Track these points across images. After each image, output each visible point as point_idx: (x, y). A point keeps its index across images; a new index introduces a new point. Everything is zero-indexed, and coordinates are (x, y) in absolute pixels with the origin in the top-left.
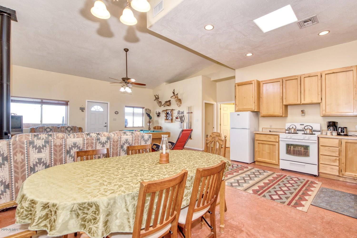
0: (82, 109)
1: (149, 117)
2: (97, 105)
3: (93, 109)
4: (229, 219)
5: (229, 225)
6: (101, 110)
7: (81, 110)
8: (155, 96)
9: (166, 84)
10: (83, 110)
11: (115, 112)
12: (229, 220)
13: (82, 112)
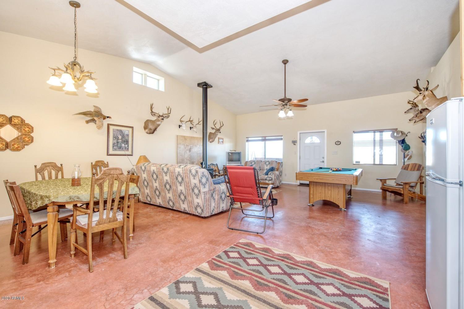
1: (402, 146)
7: (293, 144)
10: (295, 144)
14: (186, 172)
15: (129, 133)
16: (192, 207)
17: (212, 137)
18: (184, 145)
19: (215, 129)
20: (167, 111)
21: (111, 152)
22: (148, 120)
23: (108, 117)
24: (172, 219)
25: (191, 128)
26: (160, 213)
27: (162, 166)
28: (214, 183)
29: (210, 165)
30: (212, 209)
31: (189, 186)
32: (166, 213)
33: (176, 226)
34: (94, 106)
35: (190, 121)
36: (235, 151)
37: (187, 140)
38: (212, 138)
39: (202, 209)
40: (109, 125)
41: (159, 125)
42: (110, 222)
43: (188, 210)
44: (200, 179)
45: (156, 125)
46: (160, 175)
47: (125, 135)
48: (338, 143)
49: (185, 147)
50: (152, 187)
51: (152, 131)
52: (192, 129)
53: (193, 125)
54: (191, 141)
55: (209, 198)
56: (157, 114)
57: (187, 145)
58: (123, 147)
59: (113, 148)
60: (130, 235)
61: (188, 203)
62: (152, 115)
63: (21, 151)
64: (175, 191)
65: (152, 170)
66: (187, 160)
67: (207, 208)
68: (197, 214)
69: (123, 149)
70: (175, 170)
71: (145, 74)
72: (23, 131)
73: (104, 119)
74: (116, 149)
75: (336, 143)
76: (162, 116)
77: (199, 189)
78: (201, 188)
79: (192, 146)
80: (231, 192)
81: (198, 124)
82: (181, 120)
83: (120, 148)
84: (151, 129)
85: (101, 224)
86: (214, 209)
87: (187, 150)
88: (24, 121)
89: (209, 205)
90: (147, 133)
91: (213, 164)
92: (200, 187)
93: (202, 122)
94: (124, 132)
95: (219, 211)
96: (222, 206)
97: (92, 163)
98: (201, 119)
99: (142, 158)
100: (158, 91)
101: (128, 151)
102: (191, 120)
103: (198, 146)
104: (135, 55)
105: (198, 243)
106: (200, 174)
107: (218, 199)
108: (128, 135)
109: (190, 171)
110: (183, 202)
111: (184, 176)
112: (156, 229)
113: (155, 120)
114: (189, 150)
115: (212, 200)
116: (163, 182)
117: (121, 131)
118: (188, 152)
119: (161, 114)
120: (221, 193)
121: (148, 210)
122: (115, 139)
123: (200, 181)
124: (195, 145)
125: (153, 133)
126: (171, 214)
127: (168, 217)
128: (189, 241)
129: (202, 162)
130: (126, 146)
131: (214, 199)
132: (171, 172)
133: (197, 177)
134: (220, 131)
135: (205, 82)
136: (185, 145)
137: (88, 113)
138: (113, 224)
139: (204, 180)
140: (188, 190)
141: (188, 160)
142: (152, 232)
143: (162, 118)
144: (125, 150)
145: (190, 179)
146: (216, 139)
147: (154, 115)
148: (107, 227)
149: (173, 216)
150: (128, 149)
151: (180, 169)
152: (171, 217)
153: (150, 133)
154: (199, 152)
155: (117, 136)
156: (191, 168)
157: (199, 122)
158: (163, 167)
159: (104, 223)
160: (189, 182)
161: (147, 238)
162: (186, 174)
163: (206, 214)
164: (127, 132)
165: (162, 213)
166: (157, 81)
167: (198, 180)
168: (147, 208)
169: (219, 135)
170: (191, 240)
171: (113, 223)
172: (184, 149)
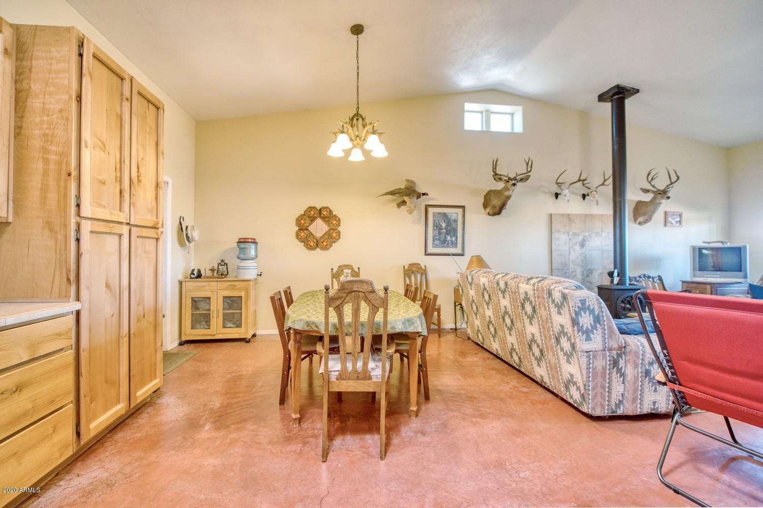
4: (303, 449)
5: (296, 440)
12: (302, 447)
14: (540, 296)
15: (457, 216)
16: (557, 378)
17: (643, 212)
18: (568, 234)
19: (654, 192)
20: (525, 168)
21: (431, 250)
22: (491, 191)
23: (424, 194)
24: (509, 394)
25: (584, 196)
26: (494, 372)
27: (497, 277)
28: (619, 329)
29: (640, 277)
30: (614, 401)
31: (549, 328)
32: (504, 374)
33: (511, 415)
34: (407, 180)
35: (579, 180)
36: (722, 242)
37: (574, 223)
38: (644, 214)
39: (583, 394)
40: (427, 207)
41: (509, 197)
42: (358, 379)
43: (547, 381)
44: (574, 316)
45: (504, 198)
46: (494, 295)
47: (451, 221)
49: (571, 237)
50: (483, 317)
51: (498, 209)
52: (587, 197)
53: (589, 188)
54: (585, 223)
55: (604, 369)
56: (504, 176)
57: (573, 233)
58: (449, 241)
59: (433, 244)
60: (411, 409)
61: (547, 367)
62: (496, 181)
63: (330, 250)
64: (521, 334)
65: (481, 284)
66: (574, 265)
67: (596, 393)
68: (571, 401)
69: (448, 244)
70: (518, 287)
71: (487, 111)
72: (331, 225)
73: (418, 197)
74: (437, 245)
76: (515, 179)
77: (573, 341)
78: (578, 340)
79: (587, 234)
80: (673, 374)
81: (603, 184)
82: (558, 181)
83: (444, 243)
84: (495, 207)
85: (343, 379)
86: (621, 402)
87: (576, 244)
88: (332, 212)
89: (603, 387)
90: (489, 215)
91: (649, 277)
92: (574, 336)
93: (611, 180)
94: (449, 216)
95: (639, 410)
96: (653, 398)
97: (404, 267)
98: (609, 172)
99: (474, 259)
100: (512, 135)
101: (457, 248)
102: (581, 178)
103: (604, 234)
104: (466, 81)
105: (544, 495)
106: (574, 303)
107: (636, 378)
108: (456, 221)
109: (550, 294)
110: (538, 362)
111: (537, 303)
112: (468, 409)
113: (502, 189)
114: (580, 244)
115: (614, 375)
116: (500, 309)
117: (445, 215)
118: (578, 247)
119: (512, 176)
120: (647, 362)
121: (475, 359)
122: (436, 229)
123: (575, 322)
124: (596, 233)
125: (499, 213)
126: (513, 382)
127: (506, 388)
128: (522, 475)
129: (613, 270)
130: (454, 239)
131: (623, 375)
132: (512, 292)
133: (567, 309)
134: (669, 195)
135: (618, 86)
136: (571, 233)
137: (397, 191)
138: (364, 384)
139: (586, 320)
140: (548, 338)
141: (578, 264)
142: (456, 413)
143: (513, 182)
144: (452, 246)
145: (550, 312)
146: (659, 215)
147: (500, 179)
148: (353, 386)
149: (515, 387)
150: (456, 243)
151: (528, 286)
152: (511, 389)
153: (494, 214)
154: (605, 248)
155: (439, 224)
156: (552, 287)
157: (605, 181)
158: (499, 278)
159: (349, 379)
160: (547, 319)
161: (440, 424)
162: (541, 299)
163: (593, 409)
164: (455, 215)
165: (498, 373)
166: (509, 117)
167: (568, 317)
168: (476, 354)
169: (665, 206)
170: (528, 473)
171: (363, 382)
172: (568, 242)
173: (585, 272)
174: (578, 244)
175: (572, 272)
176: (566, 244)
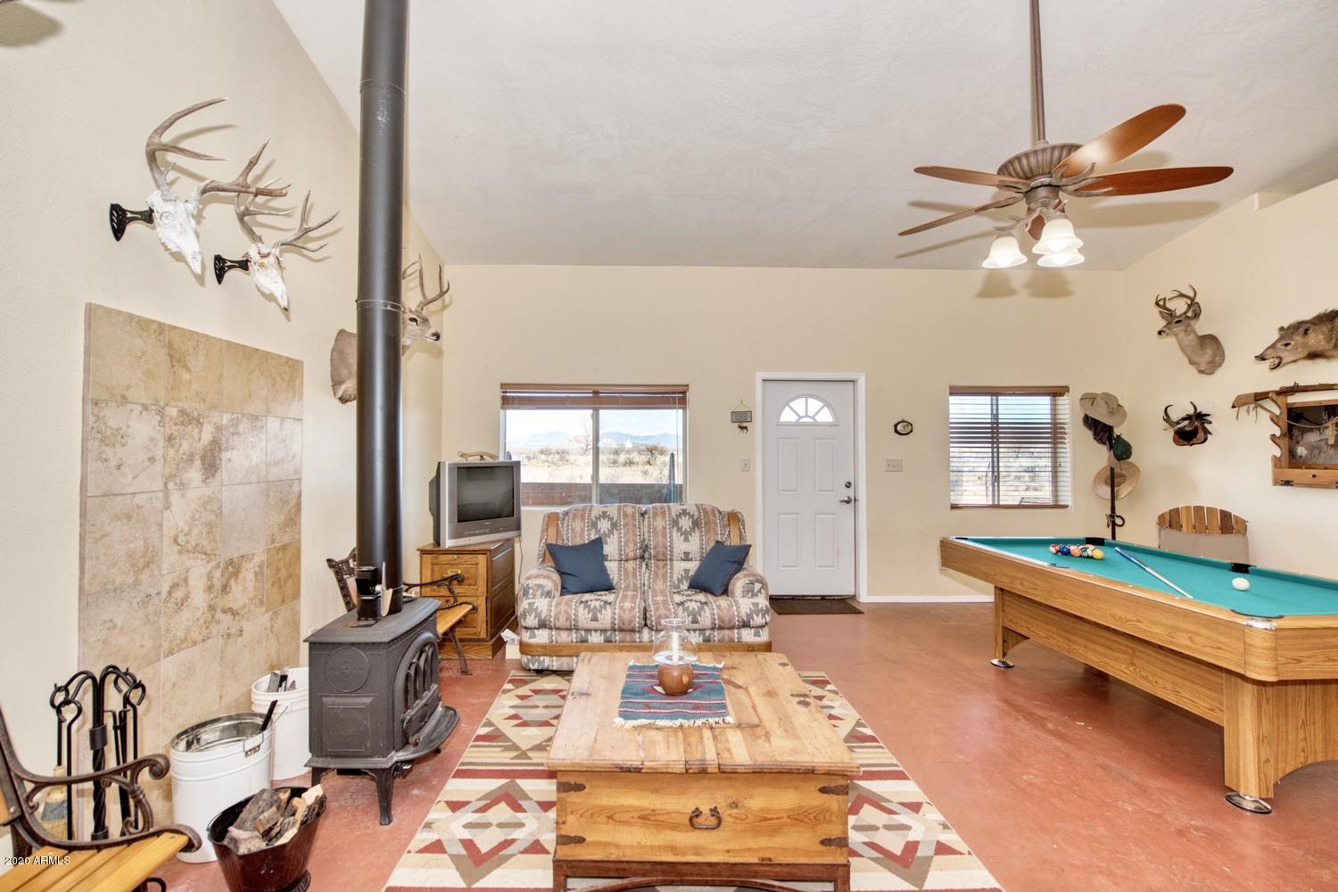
0: (742, 420)
1: (1111, 447)
2: (807, 396)
3: (787, 416)
6: (826, 416)
7: (736, 424)
8: (1164, 307)
9: (1262, 205)
10: (745, 424)
11: (896, 426)
13: (743, 434)
18: (161, 412)
25: (222, 266)
35: (241, 189)
37: (185, 368)
48: (903, 429)
49: (170, 429)
53: (257, 238)
54: (219, 377)
57: (183, 412)
66: (180, 552)
75: (899, 428)
79: (226, 419)
81: (294, 244)
87: (190, 459)
103: (272, 425)
114: (203, 458)
118: (194, 474)
124: (256, 418)
136: (173, 411)
141: (195, 547)
157: (303, 230)
172: (159, 453)
173: (217, 574)
174: (198, 463)
175: (175, 586)
176: (152, 459)
